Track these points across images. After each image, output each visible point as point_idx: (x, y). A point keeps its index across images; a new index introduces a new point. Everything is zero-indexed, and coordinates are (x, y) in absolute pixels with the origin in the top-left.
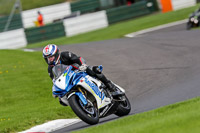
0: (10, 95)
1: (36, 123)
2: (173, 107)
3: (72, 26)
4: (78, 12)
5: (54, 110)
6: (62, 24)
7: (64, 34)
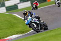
0: (1, 27)
1: (9, 36)
2: (51, 31)
3: (20, 6)
4: (22, 2)
5: (15, 32)
6: (17, 5)
7: (18, 8)
